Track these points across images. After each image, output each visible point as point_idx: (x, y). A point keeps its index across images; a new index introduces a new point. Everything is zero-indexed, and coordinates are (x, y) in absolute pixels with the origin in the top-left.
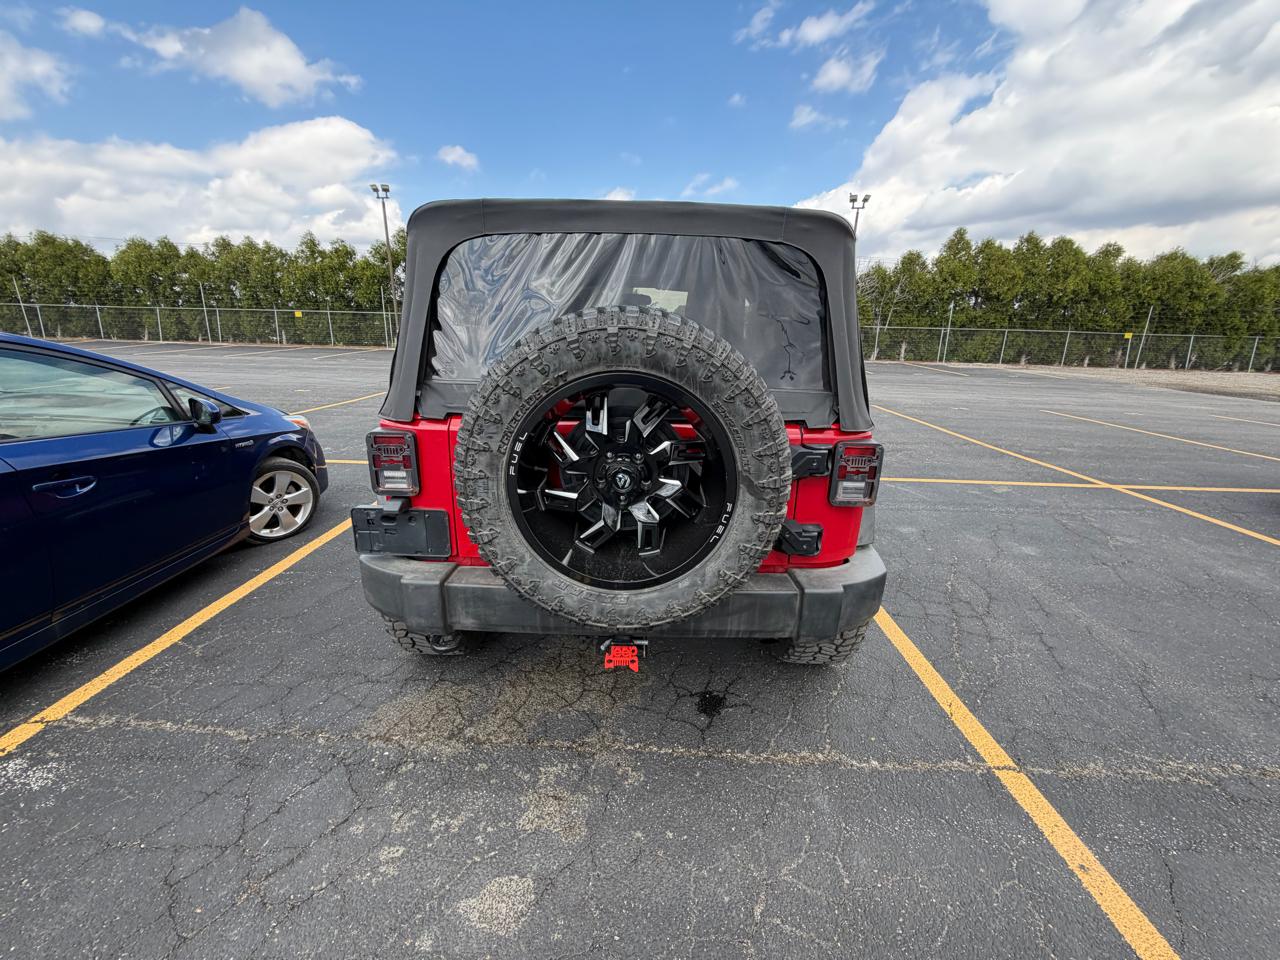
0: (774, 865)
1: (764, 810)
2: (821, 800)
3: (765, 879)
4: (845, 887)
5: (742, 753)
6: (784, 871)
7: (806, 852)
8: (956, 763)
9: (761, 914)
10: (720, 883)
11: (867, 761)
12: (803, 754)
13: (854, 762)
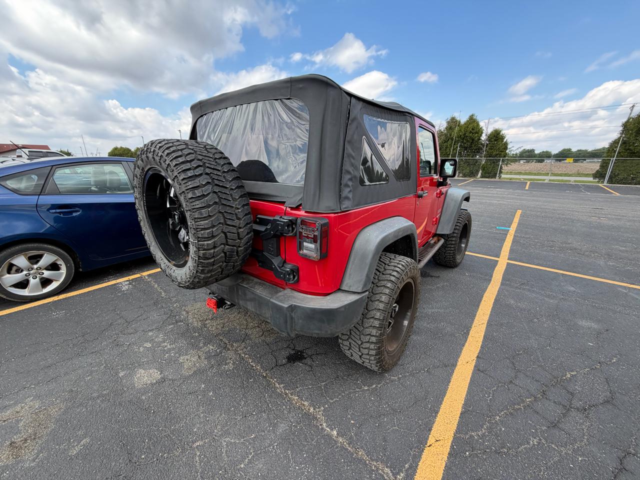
0: (227, 433)
1: (254, 411)
2: (282, 427)
3: (216, 436)
4: (238, 467)
5: (279, 384)
6: (227, 439)
7: (244, 440)
8: (387, 470)
9: (198, 445)
10: (201, 423)
11: (332, 430)
12: (306, 403)
13: (324, 424)
